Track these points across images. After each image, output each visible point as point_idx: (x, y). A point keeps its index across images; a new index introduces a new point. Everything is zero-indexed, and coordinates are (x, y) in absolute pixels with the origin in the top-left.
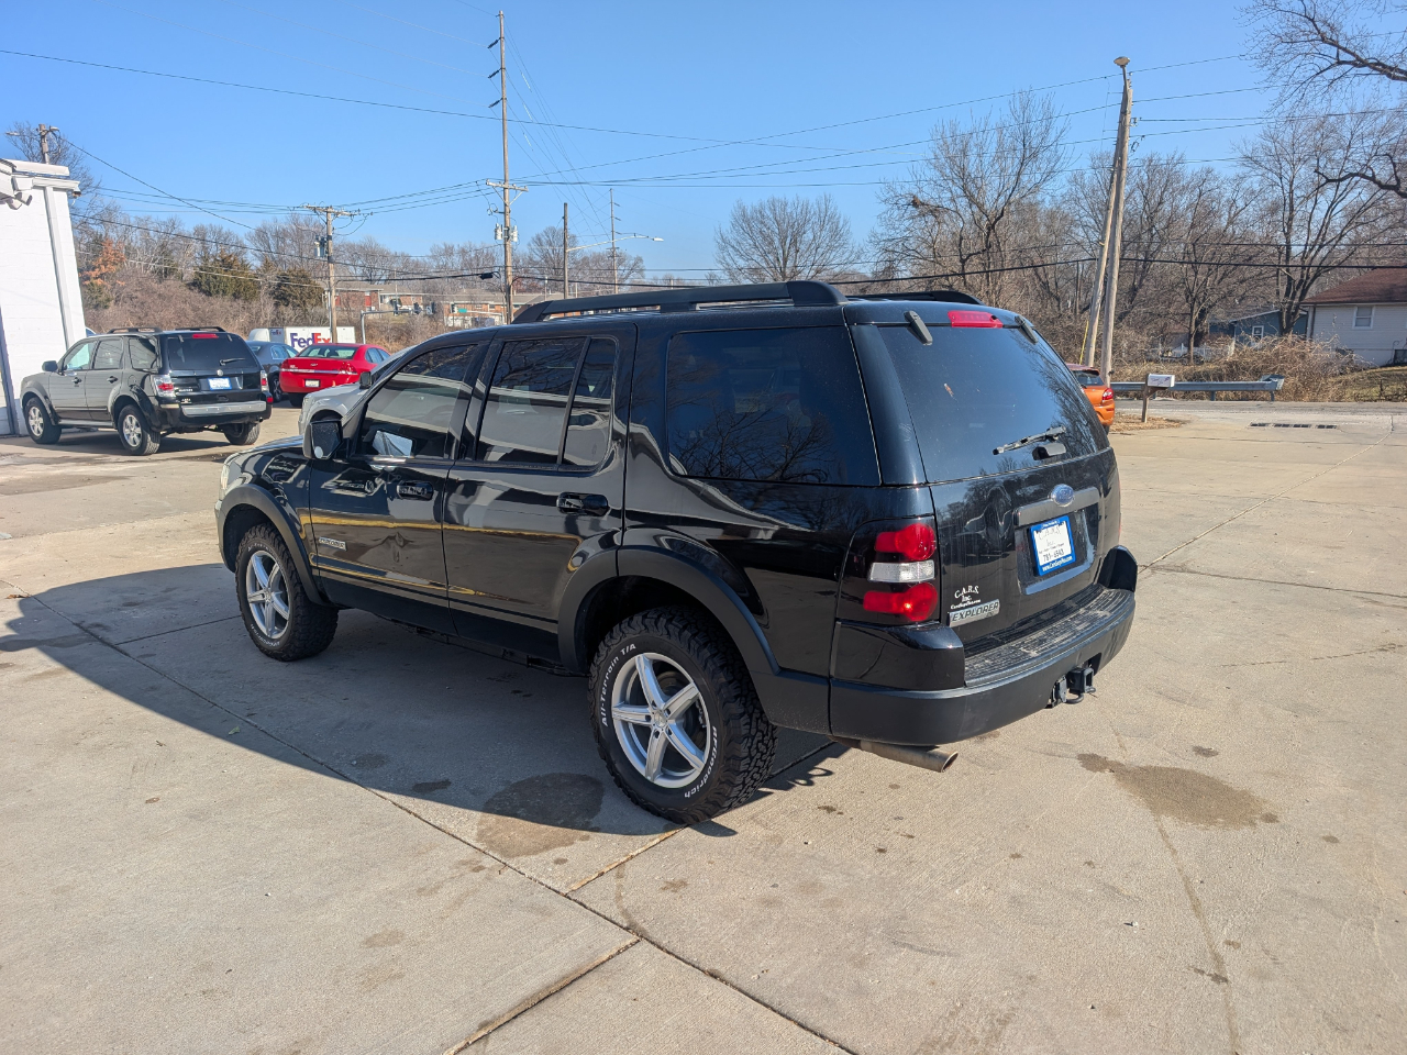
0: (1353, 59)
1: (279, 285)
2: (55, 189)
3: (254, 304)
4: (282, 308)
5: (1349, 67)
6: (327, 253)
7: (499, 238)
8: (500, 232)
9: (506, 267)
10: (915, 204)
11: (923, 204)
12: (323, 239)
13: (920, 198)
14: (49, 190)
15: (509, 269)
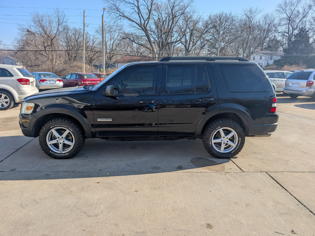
0: (123, 15)
5: (122, 17)
10: (28, 31)
11: (30, 32)
13: (30, 30)
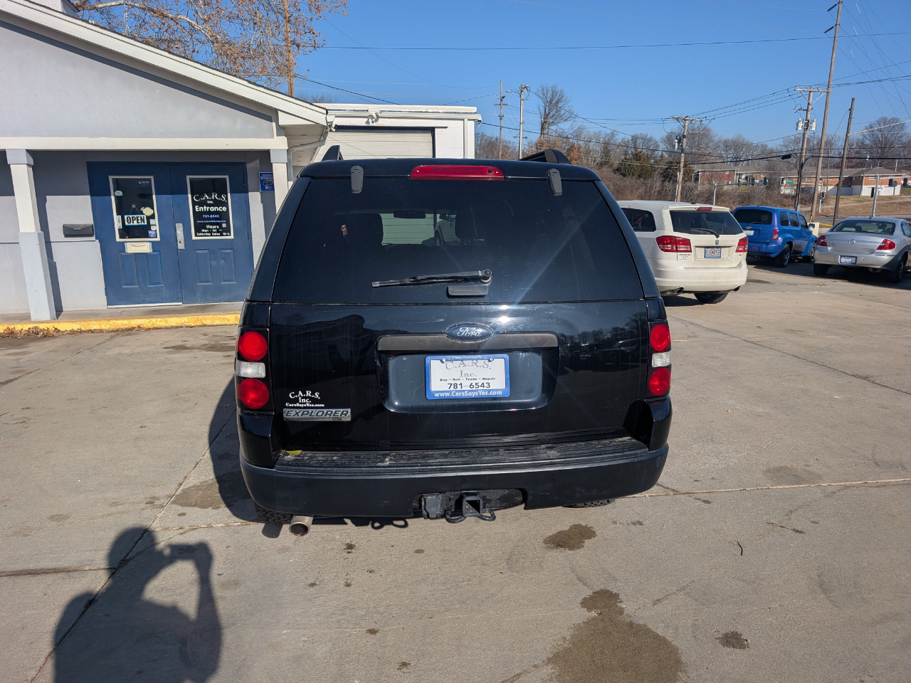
1: (667, 169)
2: (469, 120)
3: (649, 182)
4: (666, 183)
6: (682, 146)
7: (800, 128)
8: (801, 124)
9: (802, 150)
12: (680, 138)
14: (466, 120)
15: (804, 151)
